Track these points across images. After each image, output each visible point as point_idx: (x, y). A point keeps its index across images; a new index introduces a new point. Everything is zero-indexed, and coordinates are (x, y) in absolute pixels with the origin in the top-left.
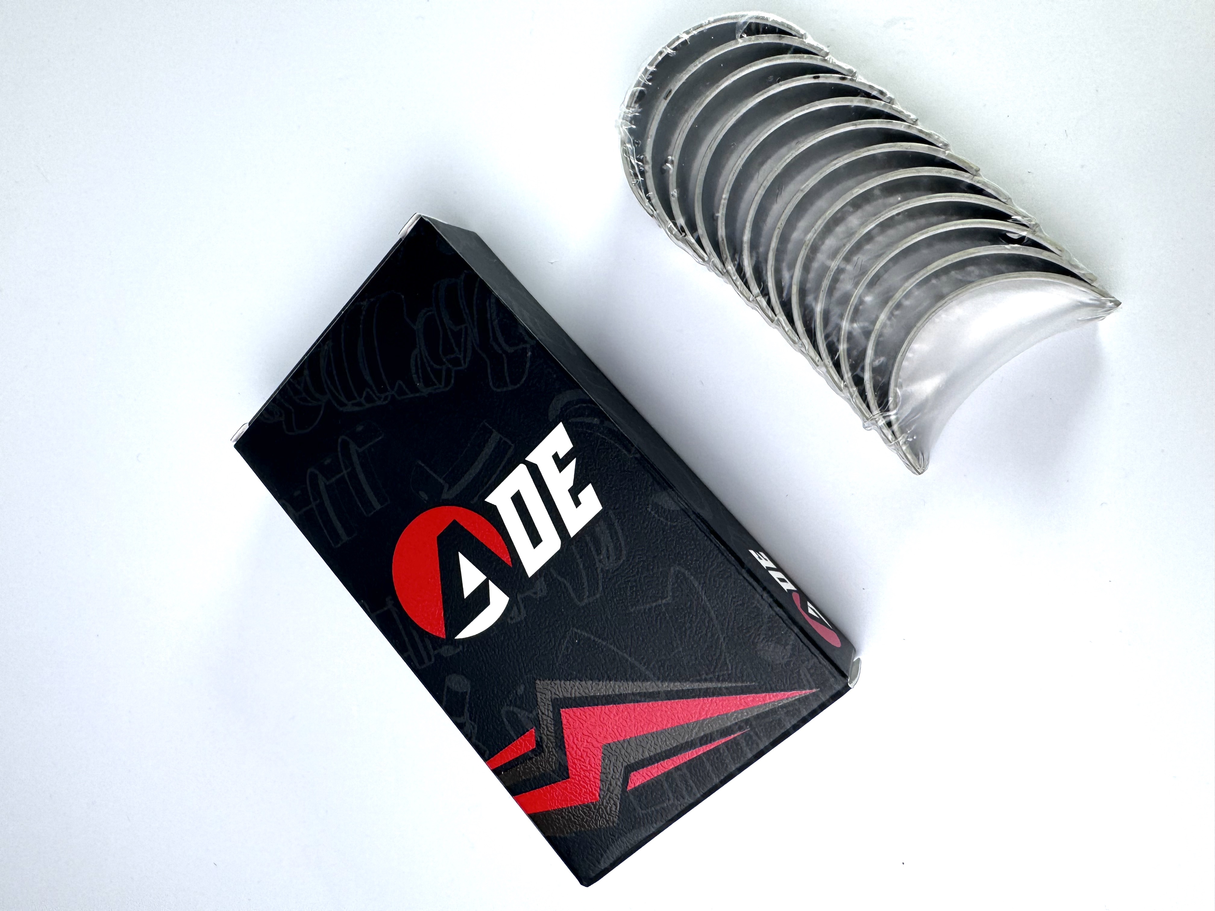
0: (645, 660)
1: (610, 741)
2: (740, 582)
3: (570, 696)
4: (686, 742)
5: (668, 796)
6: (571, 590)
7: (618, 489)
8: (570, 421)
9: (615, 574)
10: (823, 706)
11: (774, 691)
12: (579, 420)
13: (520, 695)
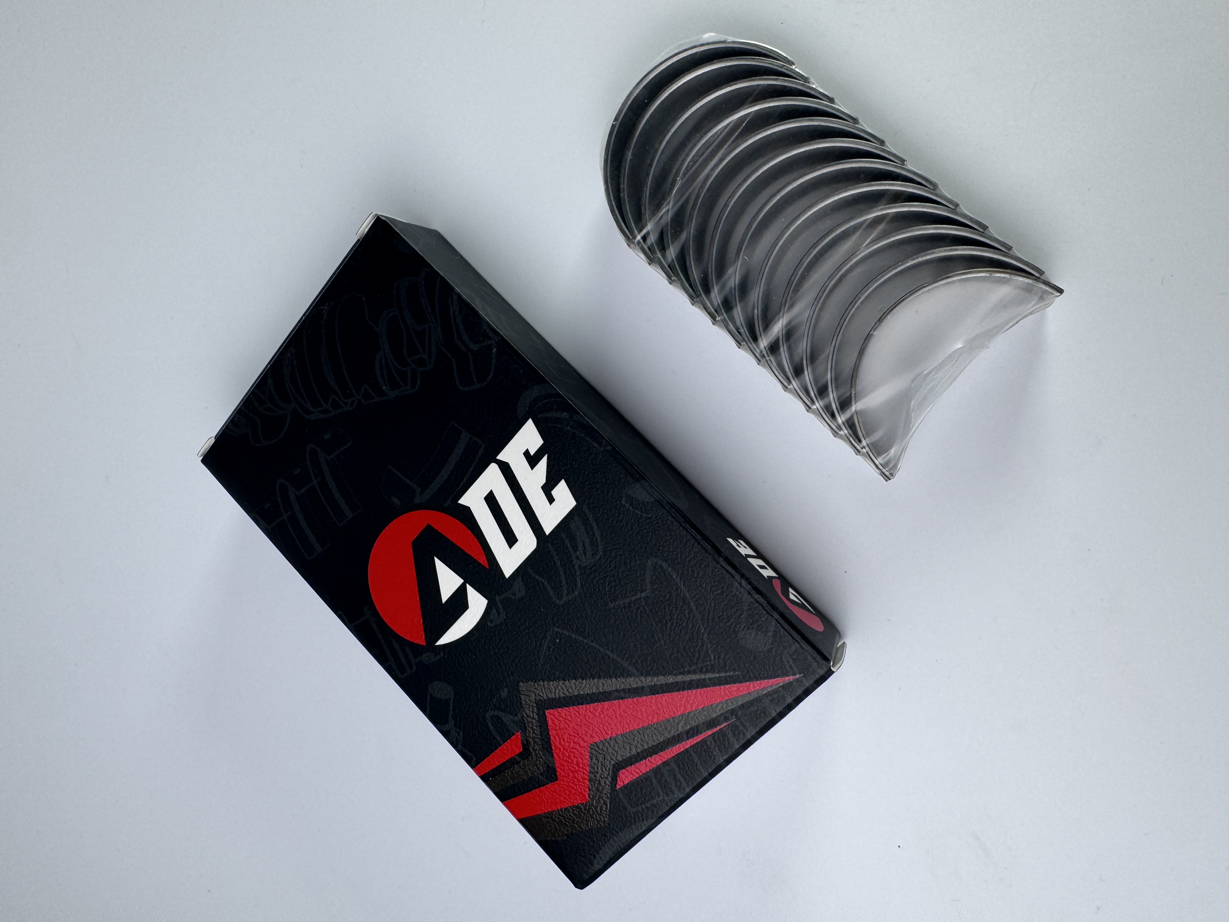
0: (627, 656)
1: (597, 740)
2: (718, 571)
3: (554, 697)
4: (673, 737)
5: (658, 793)
6: (549, 589)
7: (591, 482)
8: (538, 416)
9: (593, 569)
10: (807, 692)
11: (757, 680)
12: (548, 415)
13: (504, 698)
